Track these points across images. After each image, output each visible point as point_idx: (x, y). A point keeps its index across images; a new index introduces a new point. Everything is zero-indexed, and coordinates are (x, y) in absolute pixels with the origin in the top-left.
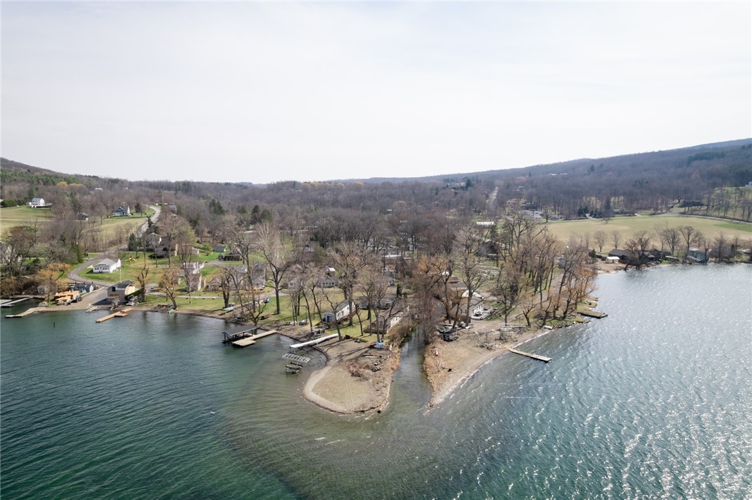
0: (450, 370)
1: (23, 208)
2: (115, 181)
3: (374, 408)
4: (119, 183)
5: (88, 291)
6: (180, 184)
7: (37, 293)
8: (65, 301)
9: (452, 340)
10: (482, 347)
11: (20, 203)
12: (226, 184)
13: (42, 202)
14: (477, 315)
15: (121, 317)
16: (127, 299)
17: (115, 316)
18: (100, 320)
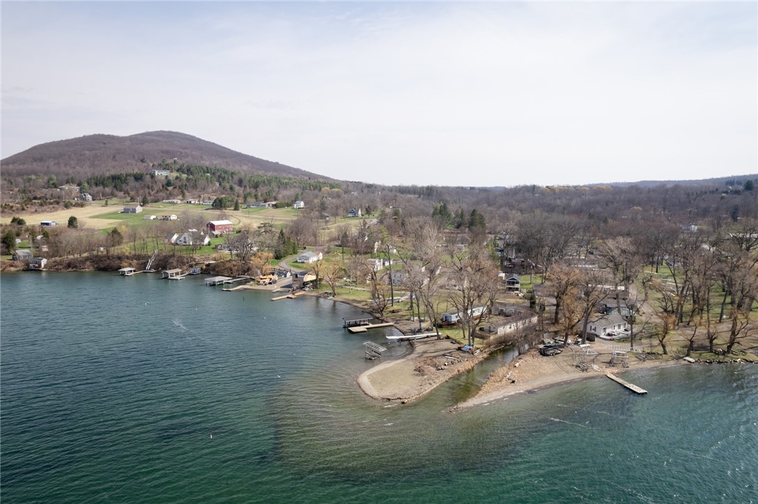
0: (513, 382)
1: (289, 209)
2: (369, 186)
3: (401, 399)
4: (373, 188)
5: (285, 276)
6: (424, 189)
7: (252, 275)
8: (264, 282)
9: (548, 355)
10: (577, 366)
11: (288, 205)
12: (472, 188)
13: (302, 204)
14: (609, 335)
15: (291, 298)
16: (305, 284)
17: (288, 298)
18: (274, 299)
